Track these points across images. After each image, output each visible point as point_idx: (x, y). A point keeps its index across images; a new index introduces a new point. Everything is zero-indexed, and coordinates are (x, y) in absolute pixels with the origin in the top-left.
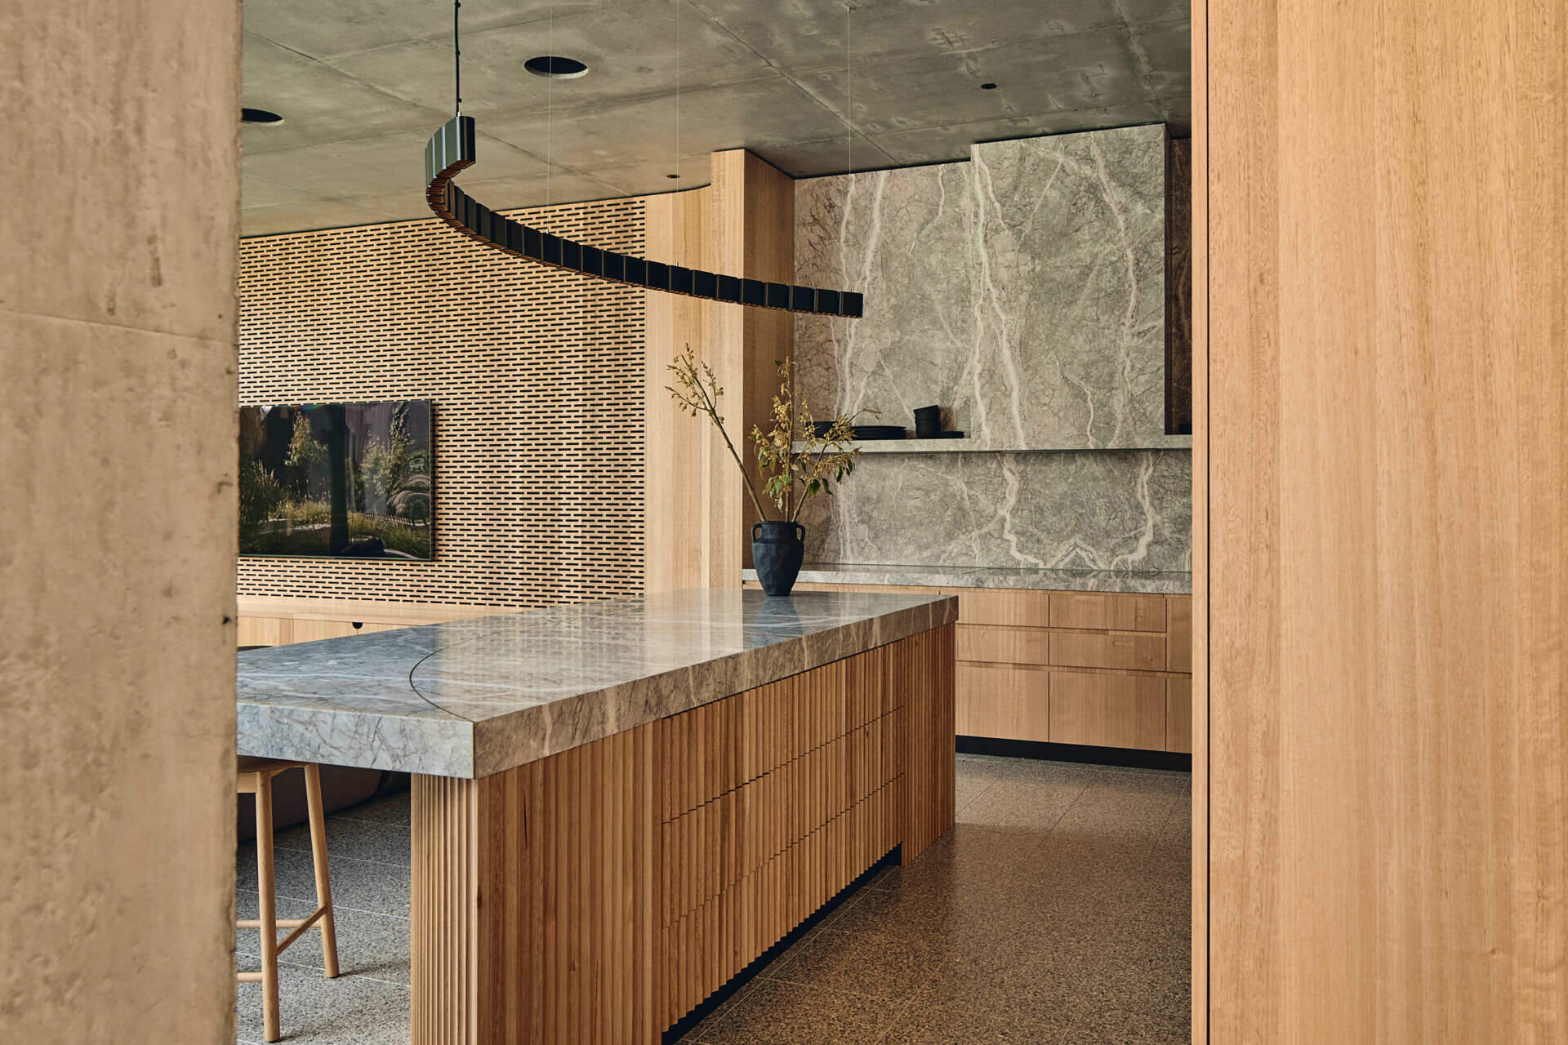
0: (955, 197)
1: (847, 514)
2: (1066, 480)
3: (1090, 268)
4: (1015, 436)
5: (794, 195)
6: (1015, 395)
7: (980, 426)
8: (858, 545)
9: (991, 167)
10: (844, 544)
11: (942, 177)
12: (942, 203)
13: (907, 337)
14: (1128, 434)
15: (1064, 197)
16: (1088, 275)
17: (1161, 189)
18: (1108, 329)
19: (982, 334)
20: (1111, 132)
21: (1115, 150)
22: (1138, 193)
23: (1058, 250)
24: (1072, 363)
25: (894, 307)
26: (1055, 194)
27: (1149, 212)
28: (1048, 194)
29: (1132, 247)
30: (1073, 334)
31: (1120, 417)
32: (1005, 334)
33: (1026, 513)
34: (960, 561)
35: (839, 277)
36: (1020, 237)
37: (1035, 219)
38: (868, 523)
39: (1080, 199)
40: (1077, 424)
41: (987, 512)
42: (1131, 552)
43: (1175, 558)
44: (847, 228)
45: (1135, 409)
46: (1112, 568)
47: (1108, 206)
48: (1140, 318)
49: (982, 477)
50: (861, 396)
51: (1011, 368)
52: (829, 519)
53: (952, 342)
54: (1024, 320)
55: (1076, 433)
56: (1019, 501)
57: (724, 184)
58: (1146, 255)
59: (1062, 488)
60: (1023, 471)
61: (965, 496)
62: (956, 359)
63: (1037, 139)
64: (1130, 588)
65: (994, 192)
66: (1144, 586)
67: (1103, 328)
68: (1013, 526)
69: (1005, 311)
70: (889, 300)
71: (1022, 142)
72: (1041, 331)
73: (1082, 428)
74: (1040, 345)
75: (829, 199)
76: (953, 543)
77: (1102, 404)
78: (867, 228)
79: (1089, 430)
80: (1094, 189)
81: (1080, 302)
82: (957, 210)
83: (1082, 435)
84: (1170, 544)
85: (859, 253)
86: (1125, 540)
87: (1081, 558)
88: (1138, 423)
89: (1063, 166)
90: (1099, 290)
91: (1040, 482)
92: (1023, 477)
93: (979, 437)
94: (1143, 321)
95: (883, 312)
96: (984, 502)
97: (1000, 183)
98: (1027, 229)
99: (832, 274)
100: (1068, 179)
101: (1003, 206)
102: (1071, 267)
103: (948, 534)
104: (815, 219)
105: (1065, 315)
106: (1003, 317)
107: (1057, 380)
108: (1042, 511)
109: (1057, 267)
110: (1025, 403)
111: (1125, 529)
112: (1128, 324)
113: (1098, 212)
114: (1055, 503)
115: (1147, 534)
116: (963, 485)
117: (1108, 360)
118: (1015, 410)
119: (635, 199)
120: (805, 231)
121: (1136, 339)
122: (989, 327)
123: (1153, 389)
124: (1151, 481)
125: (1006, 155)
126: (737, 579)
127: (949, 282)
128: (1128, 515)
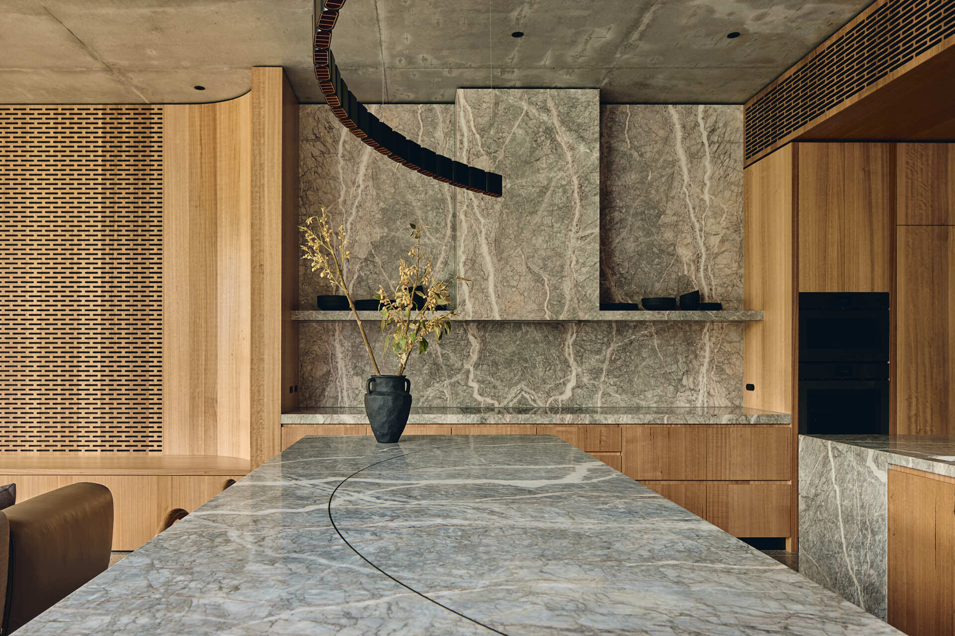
0: (431, 130)
1: (344, 369)
2: (515, 342)
3: (546, 188)
4: (492, 310)
5: (299, 116)
6: (491, 279)
7: (464, 301)
8: (353, 392)
9: (473, 107)
10: (341, 392)
11: (421, 114)
12: (421, 134)
13: (393, 234)
14: (574, 309)
15: (528, 134)
16: (545, 193)
17: (597, 135)
18: (560, 233)
19: (466, 233)
20: (562, 92)
21: (565, 105)
22: (581, 137)
23: (523, 174)
24: (533, 257)
25: (382, 209)
26: (521, 131)
27: (588, 151)
28: (516, 131)
29: (577, 175)
30: (534, 235)
31: (568, 297)
32: (483, 233)
33: (485, 367)
34: (435, 403)
35: (337, 184)
36: (495, 162)
37: (506, 149)
38: (361, 375)
39: (540, 137)
40: (537, 302)
41: (456, 366)
42: (561, 394)
43: (591, 397)
44: (343, 146)
45: (579, 291)
46: (547, 406)
47: (560, 144)
48: (583, 226)
49: (452, 340)
50: (355, 277)
51: (488, 258)
52: (329, 372)
53: (429, 239)
54: (498, 223)
55: (536, 308)
56: (480, 358)
57: (264, 93)
58: (587, 182)
59: (512, 348)
60: (483, 336)
61: (439, 354)
62: (432, 251)
63: (508, 90)
64: (596, 421)
65: (475, 126)
66: (606, 419)
67: (556, 233)
68: (476, 376)
69: (483, 216)
70: (378, 204)
71: (497, 91)
72: (511, 232)
73: (540, 305)
74: (510, 242)
75: (329, 122)
76: (430, 389)
77: (555, 287)
78: (360, 147)
79: (546, 306)
80: (549, 132)
81: (539, 213)
82: (432, 139)
83: (541, 309)
84: (587, 388)
85: (353, 166)
86: (557, 386)
87: (525, 399)
88: (581, 302)
89: (527, 112)
90: (552, 205)
91: (496, 344)
92: (483, 341)
93: (464, 310)
94: (584, 229)
95: (373, 213)
96: (453, 358)
97: (480, 120)
98: (501, 156)
99: (331, 181)
100: (531, 122)
101: (482, 137)
102: (533, 187)
103: (425, 383)
104: (317, 137)
105: (529, 222)
106: (483, 221)
107: (523, 269)
108: (497, 365)
109: (522, 186)
110: (499, 285)
111: (556, 378)
112: (574, 230)
113: (553, 148)
114: (507, 359)
115: (572, 382)
116: (437, 346)
117: (560, 255)
118: (491, 289)
119: (153, 106)
120: (308, 145)
121: (579, 241)
122: (471, 227)
123: (591, 278)
124: (575, 343)
125: (484, 100)
126: (276, 422)
127: (426, 193)
128: (559, 367)
